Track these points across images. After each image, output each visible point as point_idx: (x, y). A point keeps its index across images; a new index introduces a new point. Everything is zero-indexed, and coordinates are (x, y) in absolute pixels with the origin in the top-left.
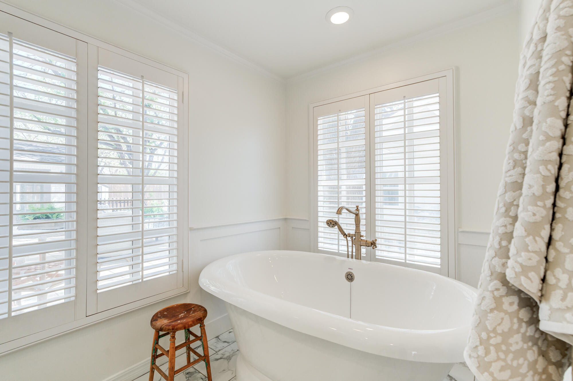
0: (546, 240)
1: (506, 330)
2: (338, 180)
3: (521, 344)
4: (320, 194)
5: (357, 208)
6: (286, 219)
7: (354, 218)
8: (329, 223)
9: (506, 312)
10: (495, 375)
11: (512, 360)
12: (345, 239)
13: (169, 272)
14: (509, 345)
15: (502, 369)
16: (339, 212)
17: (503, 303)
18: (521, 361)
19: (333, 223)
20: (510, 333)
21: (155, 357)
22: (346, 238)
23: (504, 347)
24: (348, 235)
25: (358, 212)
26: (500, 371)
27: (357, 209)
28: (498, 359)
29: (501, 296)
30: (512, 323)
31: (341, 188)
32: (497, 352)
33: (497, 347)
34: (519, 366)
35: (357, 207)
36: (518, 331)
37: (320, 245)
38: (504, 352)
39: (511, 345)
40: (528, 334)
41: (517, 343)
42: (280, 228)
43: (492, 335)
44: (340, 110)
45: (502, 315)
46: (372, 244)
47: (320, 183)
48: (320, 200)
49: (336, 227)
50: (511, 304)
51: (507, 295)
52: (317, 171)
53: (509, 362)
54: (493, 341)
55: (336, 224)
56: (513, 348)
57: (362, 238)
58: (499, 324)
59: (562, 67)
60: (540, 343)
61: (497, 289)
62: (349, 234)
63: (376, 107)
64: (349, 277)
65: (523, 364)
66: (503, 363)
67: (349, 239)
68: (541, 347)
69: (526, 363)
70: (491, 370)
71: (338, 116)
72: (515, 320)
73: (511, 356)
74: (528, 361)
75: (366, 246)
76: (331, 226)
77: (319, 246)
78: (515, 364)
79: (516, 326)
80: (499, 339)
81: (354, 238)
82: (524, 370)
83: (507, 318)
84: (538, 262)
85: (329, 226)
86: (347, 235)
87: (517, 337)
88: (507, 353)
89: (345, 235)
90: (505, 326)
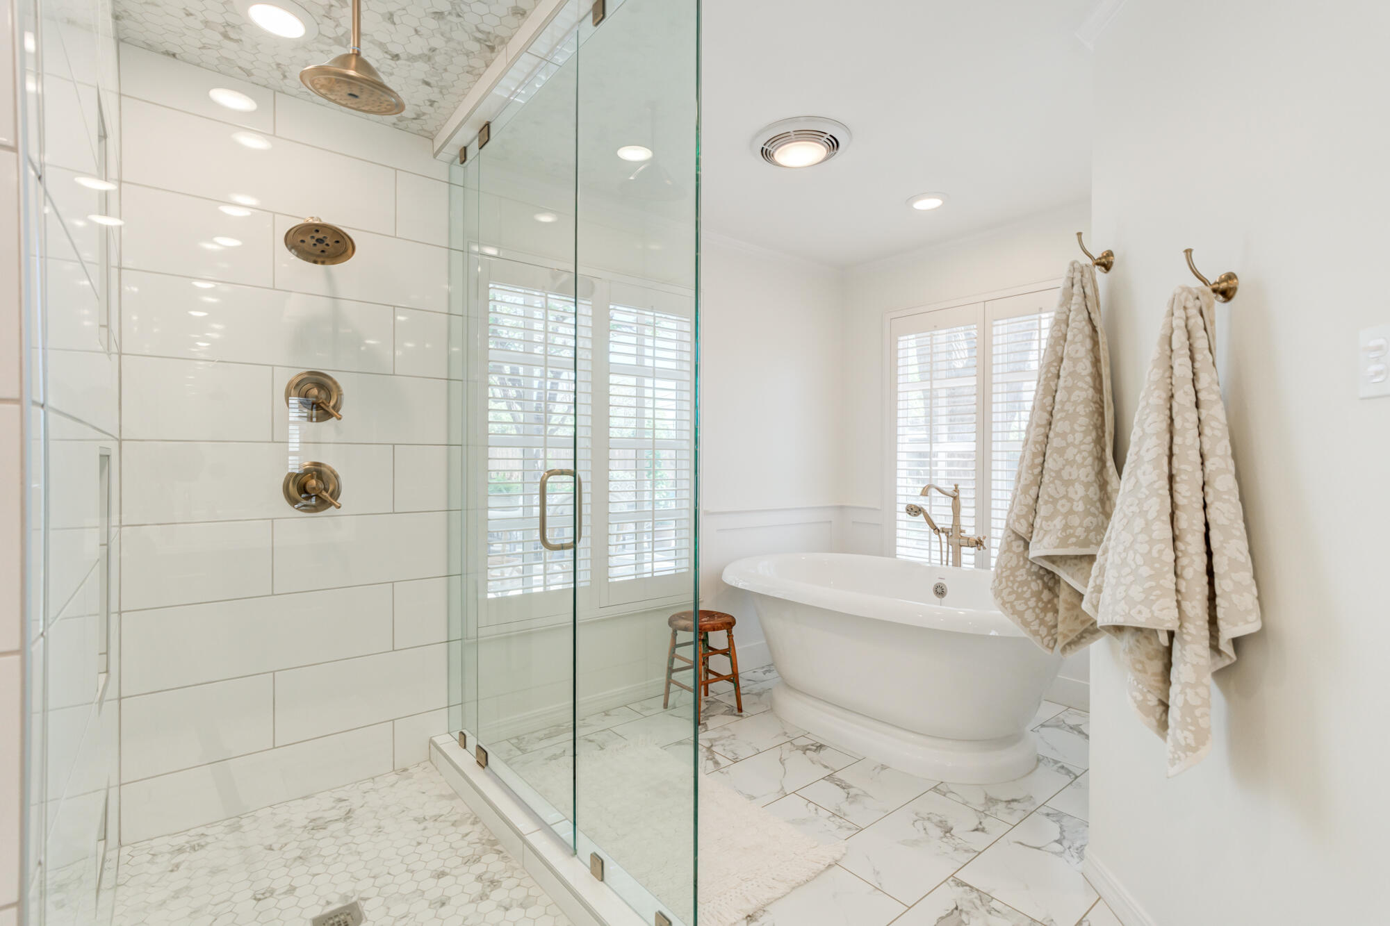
0: (1035, 497)
1: (1014, 566)
2: (931, 443)
3: (1025, 577)
4: (900, 465)
5: (956, 488)
6: (841, 507)
7: (951, 505)
8: (910, 510)
9: (1014, 553)
10: (1005, 599)
11: (1018, 588)
12: (937, 536)
13: (675, 570)
14: (1015, 577)
15: (1010, 594)
16: (925, 492)
17: (1012, 546)
18: (1025, 589)
19: (915, 510)
20: (1017, 567)
21: (671, 670)
22: (939, 534)
23: (1011, 578)
24: (941, 530)
25: (956, 494)
26: (1008, 595)
27: (956, 490)
28: (1007, 586)
29: (1012, 541)
30: (1019, 561)
31: (937, 457)
32: (1007, 581)
33: (1007, 578)
34: (1024, 592)
35: (956, 486)
36: (1023, 567)
37: (899, 550)
38: (1011, 581)
39: (1017, 576)
40: (1032, 570)
41: (1022, 575)
42: (831, 522)
43: (1004, 570)
44: (935, 326)
45: (1011, 554)
46: (977, 543)
47: (900, 447)
48: (901, 476)
49: (922, 515)
50: (1019, 546)
51: (1015, 540)
52: (896, 427)
53: (1015, 589)
54: (1004, 575)
55: (920, 510)
56: (1019, 579)
57: (962, 534)
58: (1009, 562)
59: (1049, 375)
60: (1046, 579)
61: (1009, 536)
62: (942, 528)
63: (996, 323)
64: (939, 590)
65: (1027, 591)
66: (1010, 590)
67: (943, 536)
68: (1048, 583)
69: (1030, 590)
70: (1003, 595)
71: (932, 336)
72: (1021, 559)
73: (1016, 585)
74: (1032, 589)
75: (968, 546)
76: (913, 513)
77: (897, 553)
78: (1020, 590)
79: (1021, 563)
80: (1008, 573)
81: (950, 534)
82: (1028, 595)
83: (1015, 558)
84: (1027, 512)
85: (910, 514)
86: (939, 531)
87: (1023, 571)
88: (1014, 582)
89: (935, 528)
90: (1014, 563)
